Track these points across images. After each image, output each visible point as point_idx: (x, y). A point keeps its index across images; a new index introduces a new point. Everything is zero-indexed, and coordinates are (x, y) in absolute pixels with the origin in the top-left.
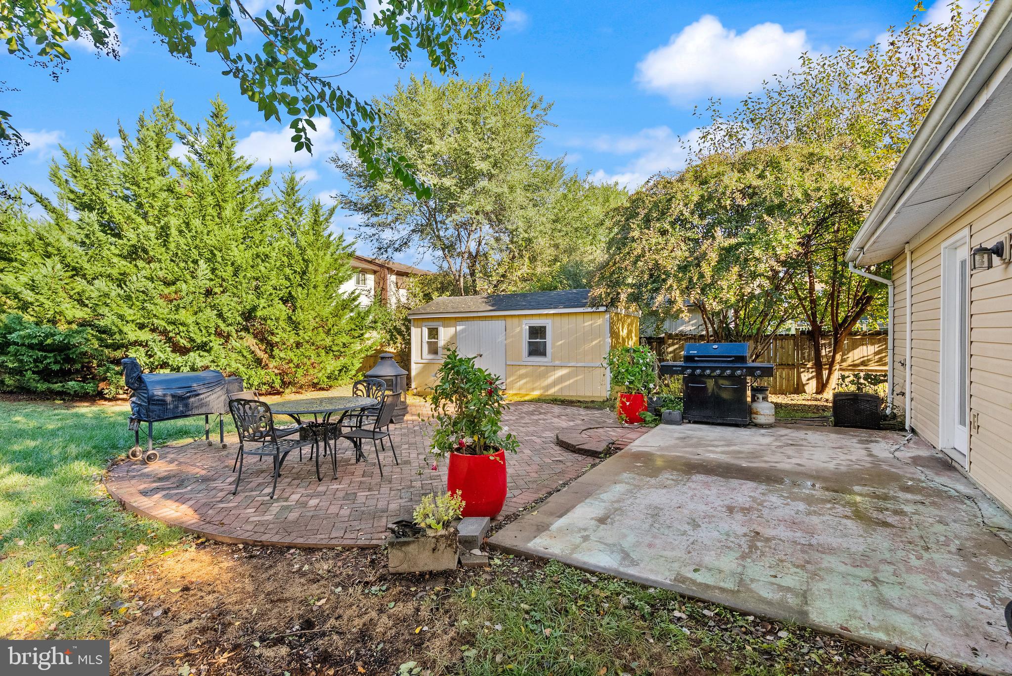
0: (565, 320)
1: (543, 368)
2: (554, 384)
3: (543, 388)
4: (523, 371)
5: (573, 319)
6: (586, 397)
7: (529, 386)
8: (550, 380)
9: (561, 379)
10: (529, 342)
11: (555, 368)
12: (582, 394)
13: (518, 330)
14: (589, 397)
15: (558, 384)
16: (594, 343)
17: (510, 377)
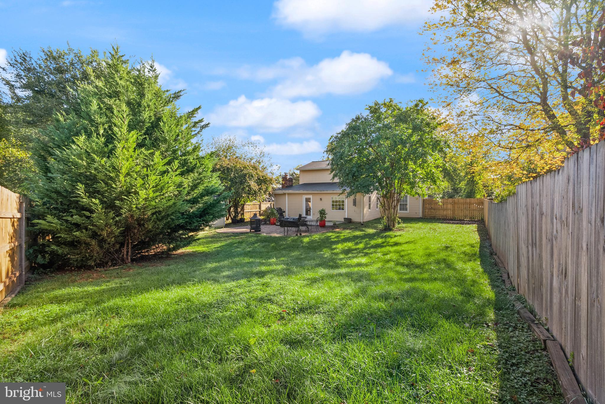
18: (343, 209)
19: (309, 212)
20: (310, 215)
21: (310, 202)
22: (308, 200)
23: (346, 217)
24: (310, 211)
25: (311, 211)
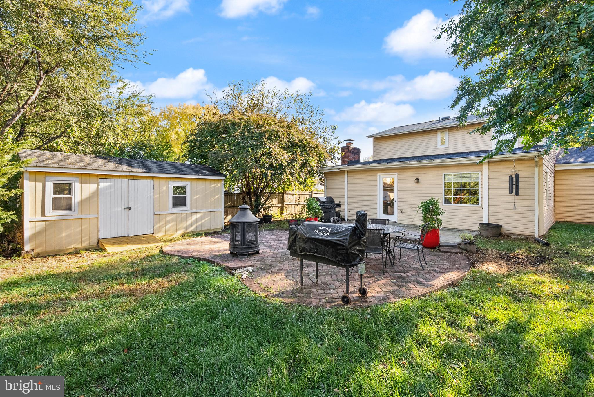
0: (199, 183)
1: (185, 214)
2: (192, 225)
3: (184, 228)
4: (168, 218)
5: (204, 183)
6: (211, 230)
7: (174, 228)
8: (189, 222)
9: (197, 221)
10: (173, 197)
11: (192, 213)
12: (209, 228)
13: (164, 188)
14: (214, 229)
15: (194, 224)
16: (216, 197)
17: (157, 224)
18: (477, 202)
19: (389, 207)
20: (393, 213)
21: (392, 191)
22: (388, 188)
23: (486, 221)
24: (393, 206)
25: (396, 204)
